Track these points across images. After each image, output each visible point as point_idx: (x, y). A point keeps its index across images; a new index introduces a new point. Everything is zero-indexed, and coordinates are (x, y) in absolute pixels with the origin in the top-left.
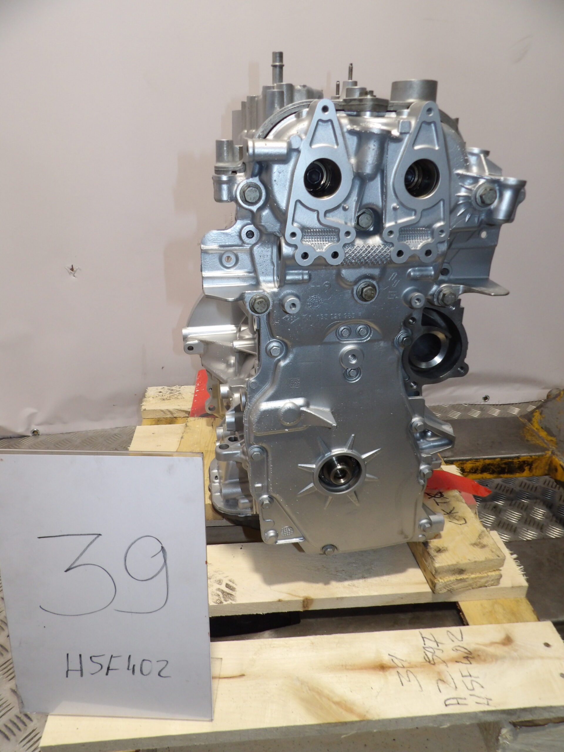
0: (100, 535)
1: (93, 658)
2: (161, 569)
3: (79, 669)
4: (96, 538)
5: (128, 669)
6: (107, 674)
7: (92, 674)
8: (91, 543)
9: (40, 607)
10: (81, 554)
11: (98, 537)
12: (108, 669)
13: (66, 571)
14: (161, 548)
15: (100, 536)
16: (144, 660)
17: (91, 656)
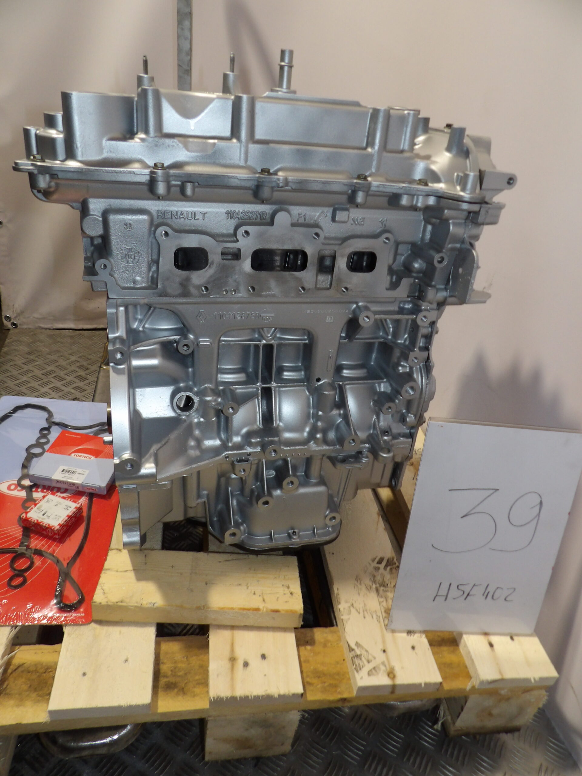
0: (498, 490)
1: (460, 587)
2: (534, 518)
3: (445, 594)
4: (493, 493)
5: (483, 595)
6: (465, 599)
7: (454, 599)
8: (488, 496)
9: (432, 545)
10: (478, 505)
11: (496, 491)
12: (468, 595)
13: (462, 517)
14: (539, 501)
15: (498, 492)
16: (498, 588)
17: (458, 584)
